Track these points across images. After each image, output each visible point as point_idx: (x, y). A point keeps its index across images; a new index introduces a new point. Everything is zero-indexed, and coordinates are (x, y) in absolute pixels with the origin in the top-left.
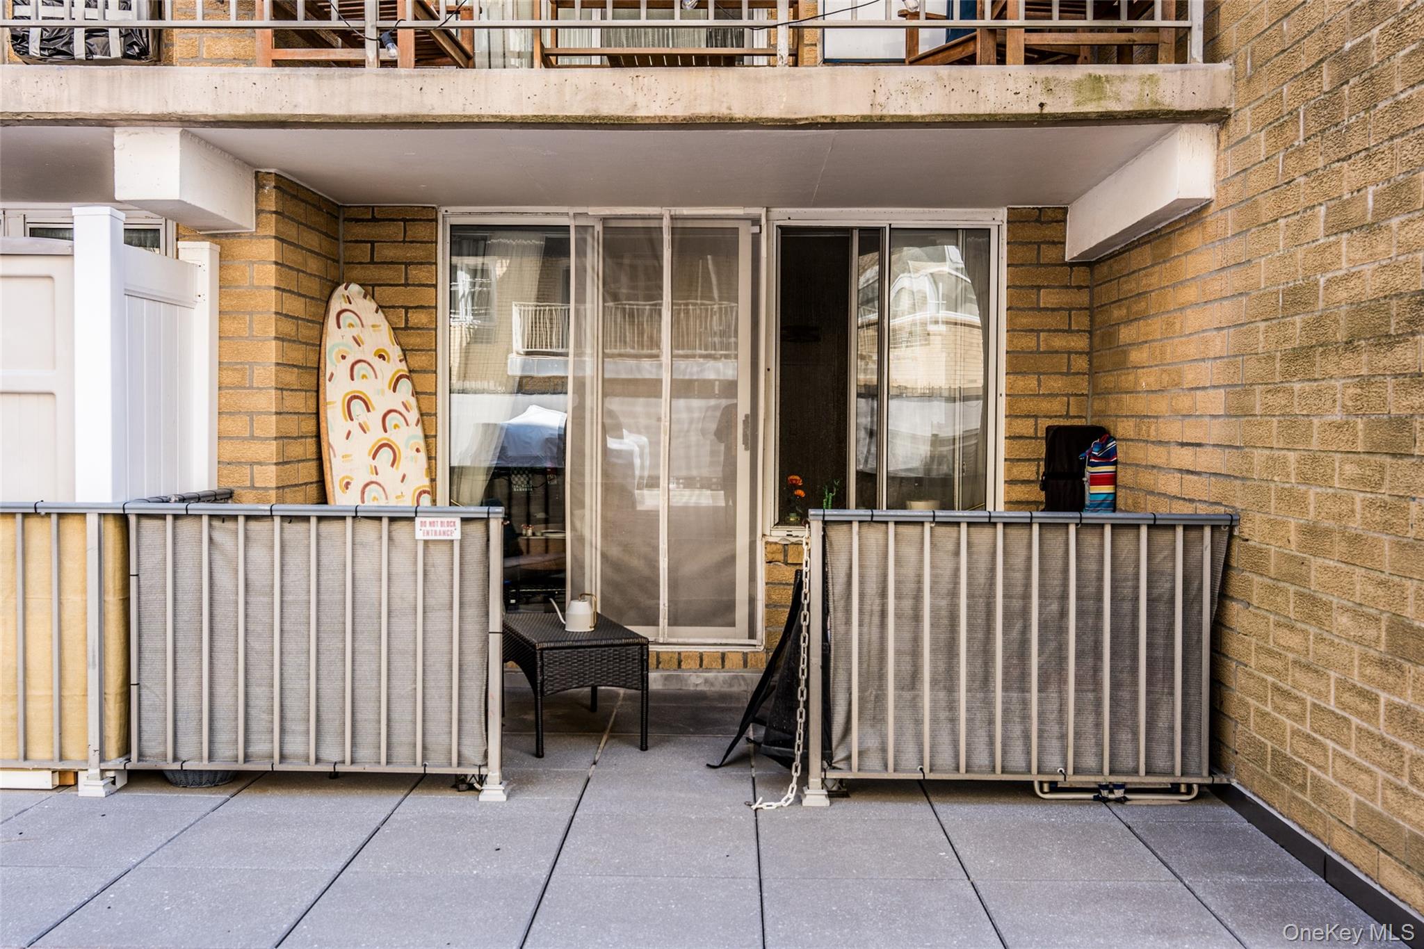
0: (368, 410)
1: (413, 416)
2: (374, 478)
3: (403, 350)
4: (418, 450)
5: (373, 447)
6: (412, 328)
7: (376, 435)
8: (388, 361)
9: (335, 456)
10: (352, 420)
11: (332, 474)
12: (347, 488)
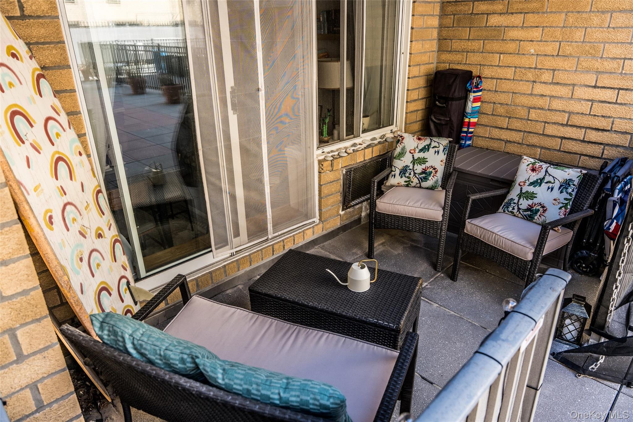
0: (32, 126)
1: (63, 118)
2: (66, 199)
3: (26, 44)
4: (80, 154)
5: (51, 167)
6: (30, 17)
7: (48, 151)
8: (22, 61)
9: (28, 194)
10: (23, 142)
11: (35, 217)
12: (52, 223)
